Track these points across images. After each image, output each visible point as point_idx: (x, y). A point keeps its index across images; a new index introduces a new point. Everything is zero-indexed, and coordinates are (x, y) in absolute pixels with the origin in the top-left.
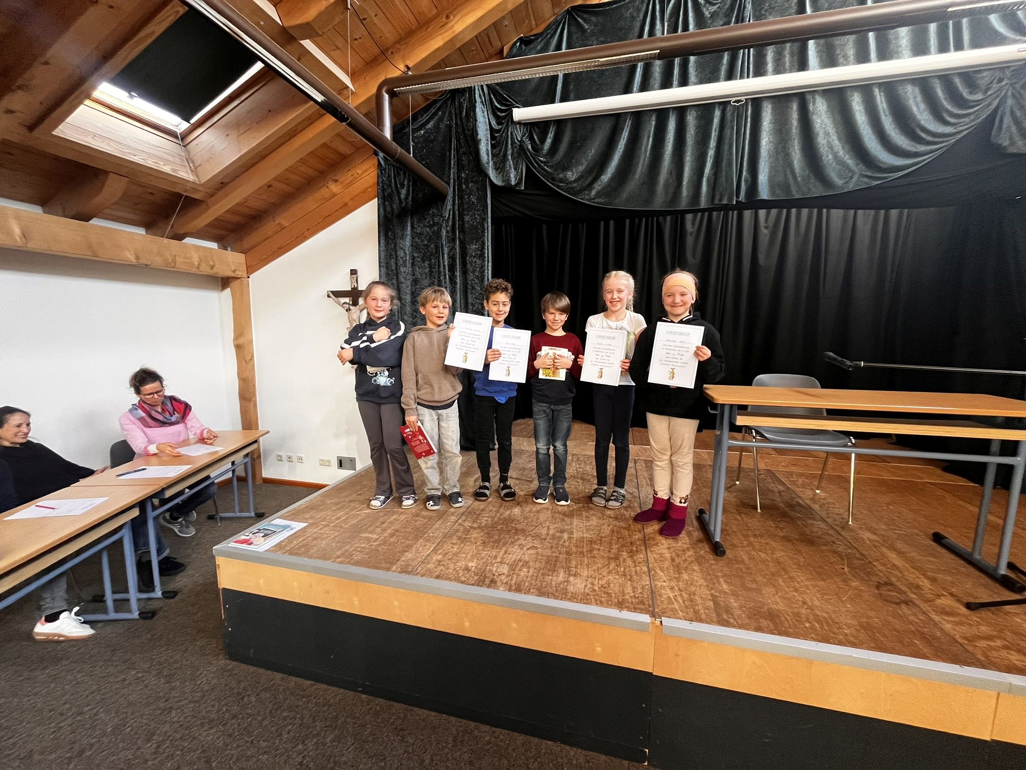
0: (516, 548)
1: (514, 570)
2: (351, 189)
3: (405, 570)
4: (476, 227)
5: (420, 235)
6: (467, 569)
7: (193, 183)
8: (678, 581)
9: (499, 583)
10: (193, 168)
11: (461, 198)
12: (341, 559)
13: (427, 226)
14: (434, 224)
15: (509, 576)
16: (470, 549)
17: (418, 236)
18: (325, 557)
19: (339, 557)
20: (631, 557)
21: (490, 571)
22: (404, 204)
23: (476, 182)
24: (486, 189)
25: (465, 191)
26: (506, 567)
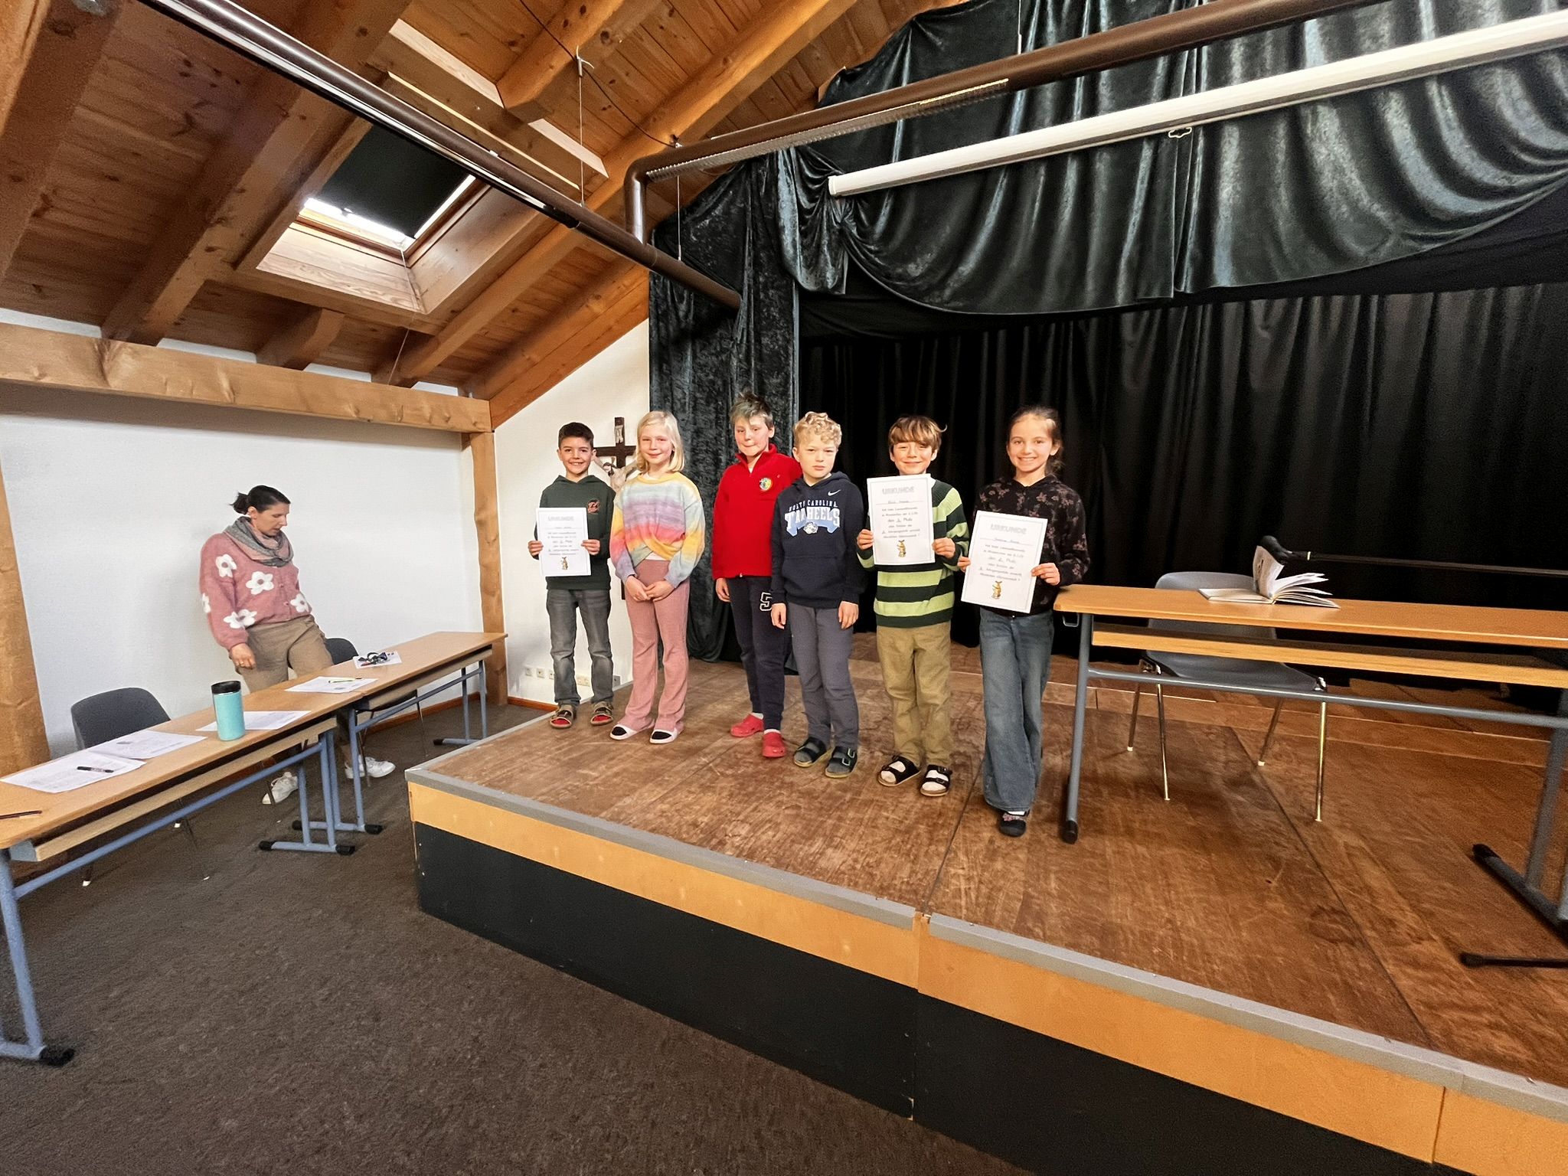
0: (770, 808)
1: (755, 832)
2: (616, 307)
3: (615, 819)
4: (778, 353)
5: (702, 367)
6: (695, 825)
7: (419, 314)
8: (983, 871)
9: (728, 846)
10: (418, 294)
11: (758, 311)
12: (544, 797)
13: (713, 354)
14: (723, 351)
15: (746, 838)
16: (709, 799)
17: (701, 369)
18: (526, 794)
19: (543, 794)
20: (930, 832)
21: (725, 829)
22: (683, 325)
23: (777, 288)
24: (792, 296)
25: (764, 302)
26: (747, 827)
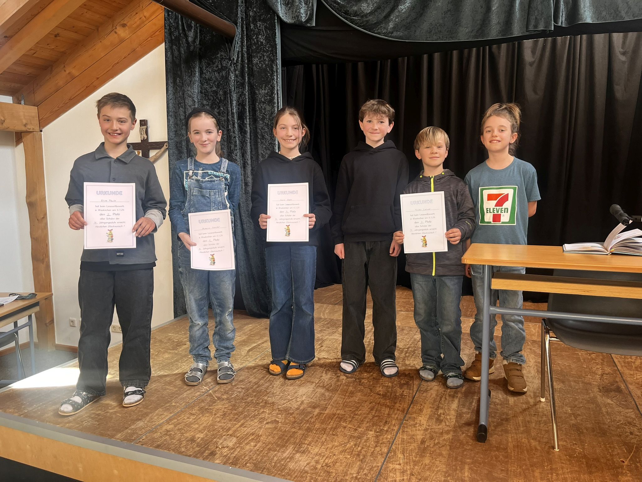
0: (255, 423)
1: (240, 444)
2: (139, 33)
4: (265, 70)
5: (208, 80)
6: (193, 440)
8: (415, 465)
9: (217, 456)
11: (249, 38)
13: (215, 71)
14: (223, 68)
15: (232, 449)
16: (206, 420)
17: (206, 82)
20: (377, 436)
21: (216, 443)
22: (192, 48)
23: (264, 21)
24: (275, 27)
25: (254, 31)
26: (234, 440)
